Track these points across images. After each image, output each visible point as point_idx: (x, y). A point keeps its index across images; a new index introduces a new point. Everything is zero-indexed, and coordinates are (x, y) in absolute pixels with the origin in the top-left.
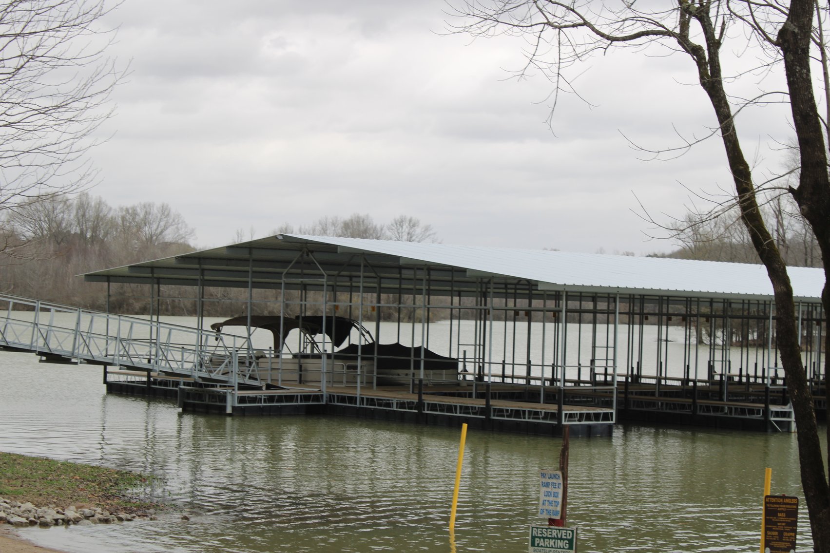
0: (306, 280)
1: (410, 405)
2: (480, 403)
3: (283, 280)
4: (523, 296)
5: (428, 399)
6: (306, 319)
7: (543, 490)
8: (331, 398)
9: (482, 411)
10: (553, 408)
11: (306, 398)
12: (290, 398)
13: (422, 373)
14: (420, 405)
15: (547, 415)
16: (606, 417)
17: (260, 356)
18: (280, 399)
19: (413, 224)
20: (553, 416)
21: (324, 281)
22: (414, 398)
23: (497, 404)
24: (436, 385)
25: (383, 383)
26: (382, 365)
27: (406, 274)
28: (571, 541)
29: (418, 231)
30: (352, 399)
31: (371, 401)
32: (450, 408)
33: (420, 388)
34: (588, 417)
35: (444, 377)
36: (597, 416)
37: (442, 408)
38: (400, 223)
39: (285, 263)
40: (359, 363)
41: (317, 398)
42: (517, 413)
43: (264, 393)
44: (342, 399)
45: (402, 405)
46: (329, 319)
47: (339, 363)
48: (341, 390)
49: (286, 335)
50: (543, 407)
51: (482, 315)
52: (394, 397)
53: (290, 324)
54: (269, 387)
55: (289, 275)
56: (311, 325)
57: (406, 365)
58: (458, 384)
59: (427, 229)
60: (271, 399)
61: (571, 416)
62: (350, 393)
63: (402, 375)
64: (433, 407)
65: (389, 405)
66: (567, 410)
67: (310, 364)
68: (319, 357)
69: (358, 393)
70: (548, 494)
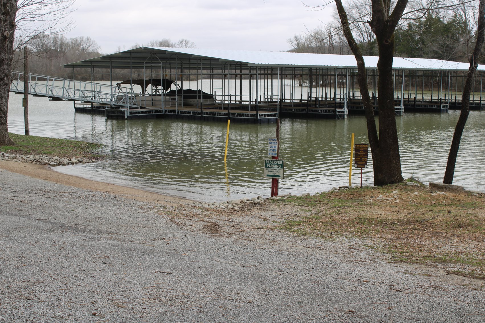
0: (153, 65)
1: (198, 113)
2: (226, 111)
3: (145, 65)
4: (238, 69)
5: (205, 111)
6: (154, 80)
7: (270, 145)
8: (166, 111)
9: (226, 114)
10: (254, 112)
11: (156, 111)
12: (150, 112)
13: (202, 100)
14: (202, 113)
15: (252, 115)
16: (275, 115)
17: (137, 95)
18: (146, 112)
19: (187, 42)
20: (254, 115)
21: (161, 65)
22: (199, 111)
23: (232, 111)
24: (206, 105)
25: (186, 105)
26: (185, 98)
27: (192, 61)
28: (281, 165)
29: (189, 45)
30: (174, 112)
31: (182, 112)
32: (213, 114)
33: (201, 106)
34: (268, 115)
35: (209, 101)
36: (271, 115)
37: (210, 114)
38: (182, 42)
39: (145, 58)
40: (177, 97)
41: (160, 111)
42: (240, 115)
43: (139, 110)
44: (170, 111)
45: (194, 113)
46: (163, 80)
47: (168, 97)
48: (169, 108)
49: (146, 87)
50: (250, 112)
51: (224, 77)
52: (191, 110)
53: (148, 83)
54: (141, 108)
55: (146, 63)
56: (156, 83)
57: (195, 97)
58: (214, 104)
59: (192, 44)
60: (142, 112)
61: (262, 115)
62: (173, 109)
63: (192, 101)
64: (207, 113)
65: (189, 113)
66: (260, 113)
67: (157, 98)
68: (160, 95)
69: (177, 109)
70: (272, 147)
